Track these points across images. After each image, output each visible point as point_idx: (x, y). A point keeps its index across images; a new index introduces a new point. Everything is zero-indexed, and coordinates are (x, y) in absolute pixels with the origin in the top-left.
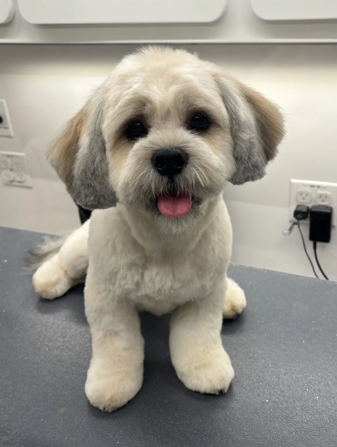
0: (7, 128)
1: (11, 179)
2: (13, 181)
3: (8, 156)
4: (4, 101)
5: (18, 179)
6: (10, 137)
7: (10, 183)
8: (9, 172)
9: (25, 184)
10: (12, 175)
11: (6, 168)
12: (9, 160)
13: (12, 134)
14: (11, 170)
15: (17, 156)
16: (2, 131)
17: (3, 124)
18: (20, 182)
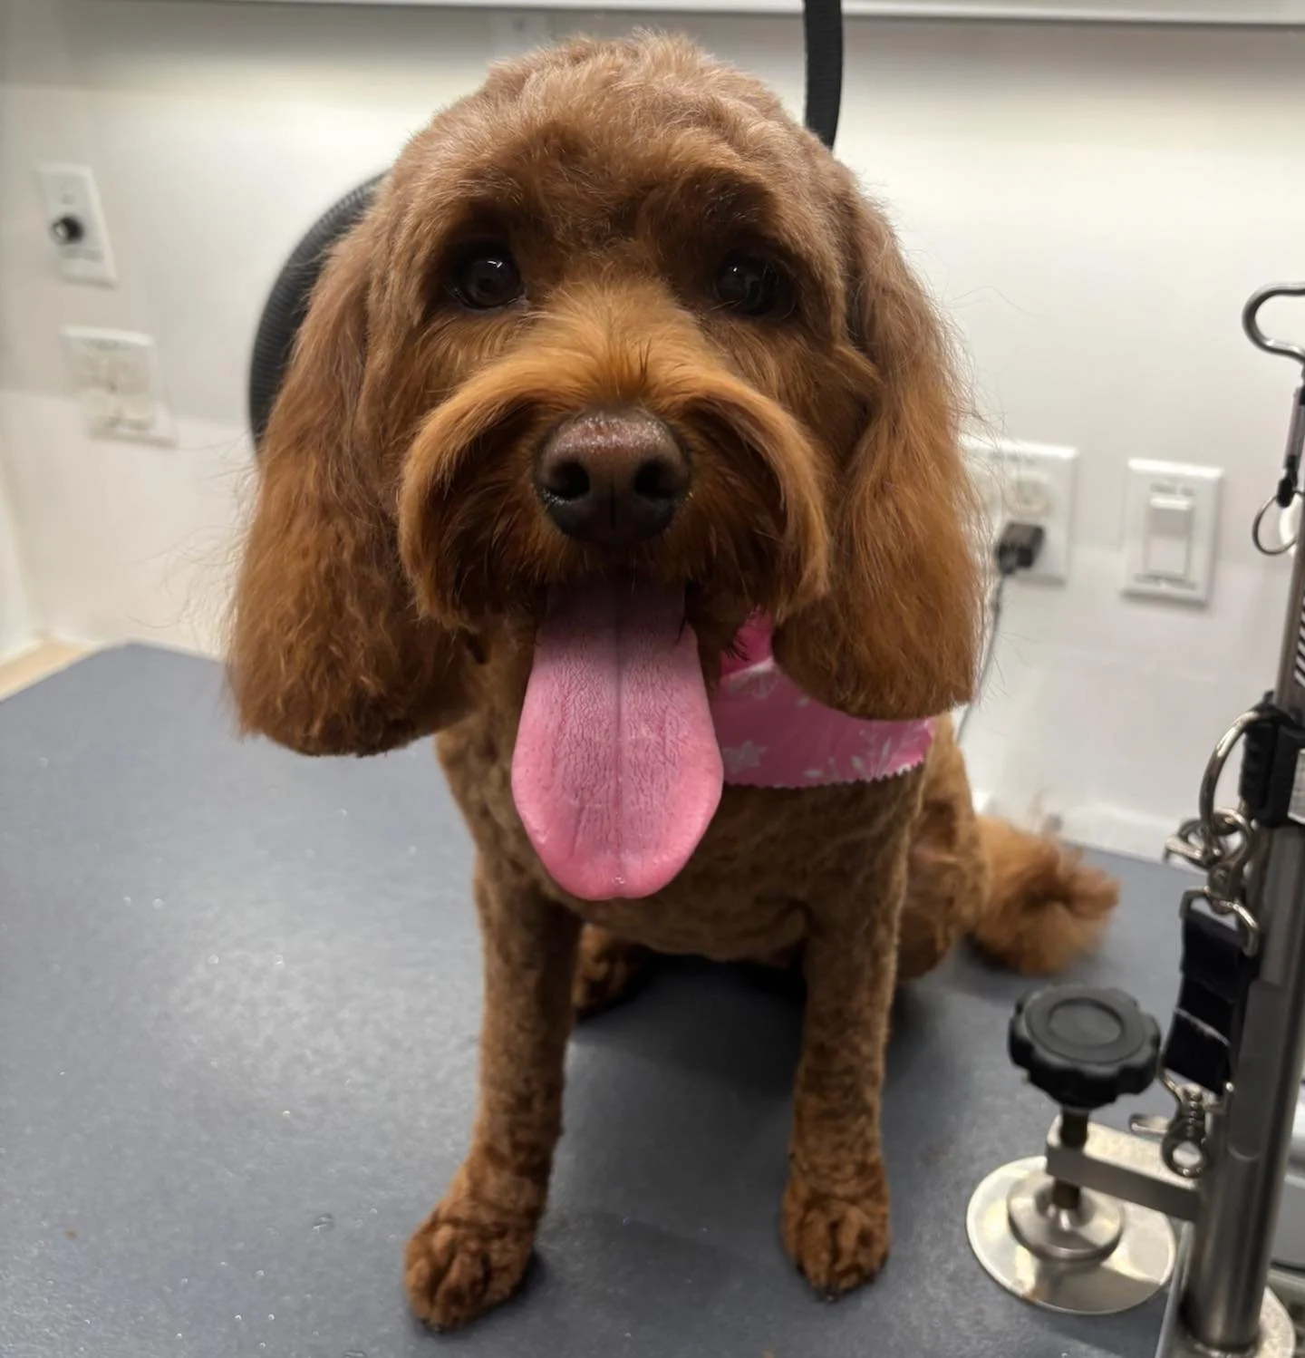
0: (95, 256)
1: (111, 415)
2: (115, 422)
3: (102, 344)
4: (86, 172)
5: (132, 415)
6: (103, 284)
7: (109, 429)
8: (103, 393)
9: (156, 432)
10: (115, 404)
11: (94, 382)
12: (103, 358)
13: (109, 268)
14: (112, 388)
16: (79, 267)
17: (85, 244)
18: (138, 426)
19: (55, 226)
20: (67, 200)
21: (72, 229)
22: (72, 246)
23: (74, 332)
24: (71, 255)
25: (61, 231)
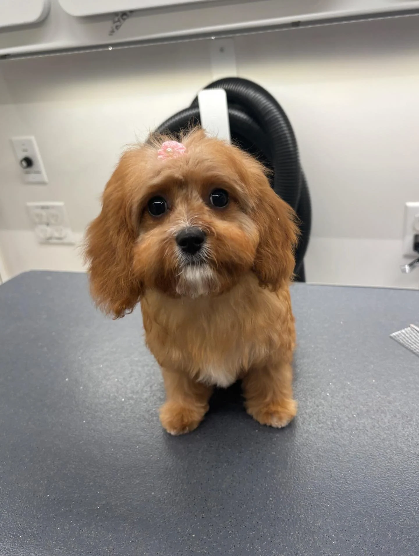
0: (39, 172)
1: (48, 235)
2: (50, 238)
3: (43, 208)
4: (33, 138)
5: (57, 235)
6: (43, 183)
7: (48, 241)
8: (44, 227)
9: (65, 241)
10: (49, 231)
11: (41, 223)
12: (44, 213)
13: (46, 179)
14: (48, 224)
15: (53, 207)
16: (32, 177)
17: (34, 168)
18: (60, 239)
19: (21, 161)
20: (25, 151)
21: (29, 162)
22: (28, 169)
23: (30, 204)
24: (27, 173)
25: (24, 164)
